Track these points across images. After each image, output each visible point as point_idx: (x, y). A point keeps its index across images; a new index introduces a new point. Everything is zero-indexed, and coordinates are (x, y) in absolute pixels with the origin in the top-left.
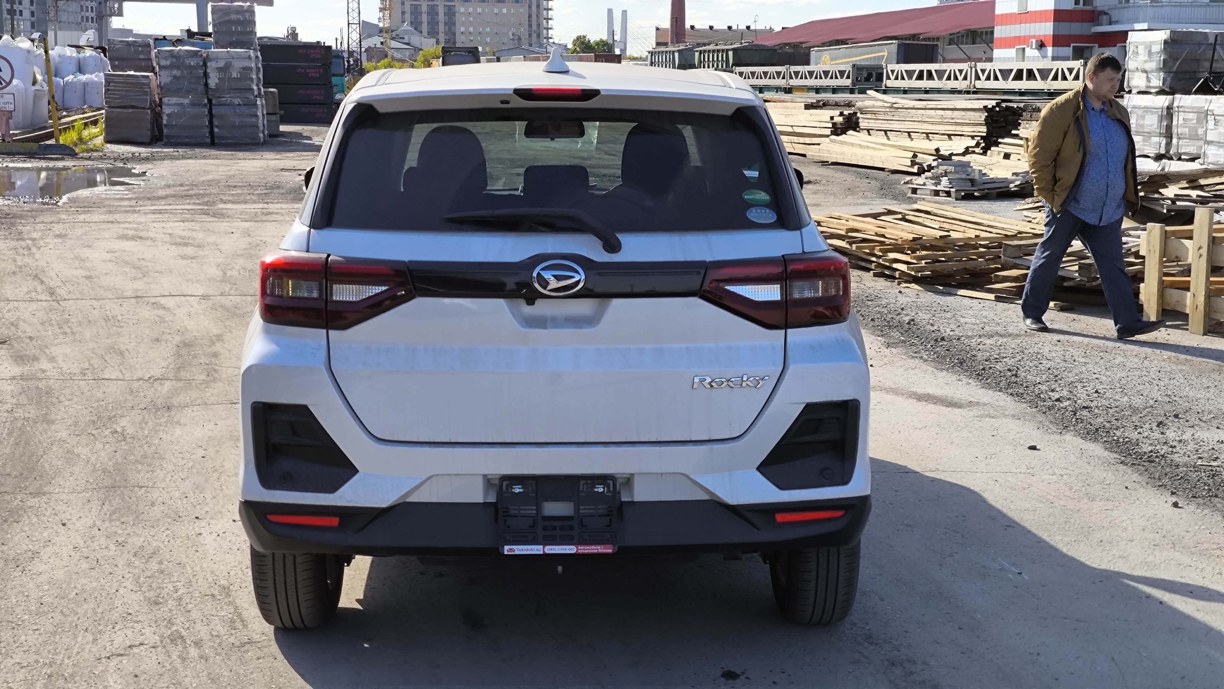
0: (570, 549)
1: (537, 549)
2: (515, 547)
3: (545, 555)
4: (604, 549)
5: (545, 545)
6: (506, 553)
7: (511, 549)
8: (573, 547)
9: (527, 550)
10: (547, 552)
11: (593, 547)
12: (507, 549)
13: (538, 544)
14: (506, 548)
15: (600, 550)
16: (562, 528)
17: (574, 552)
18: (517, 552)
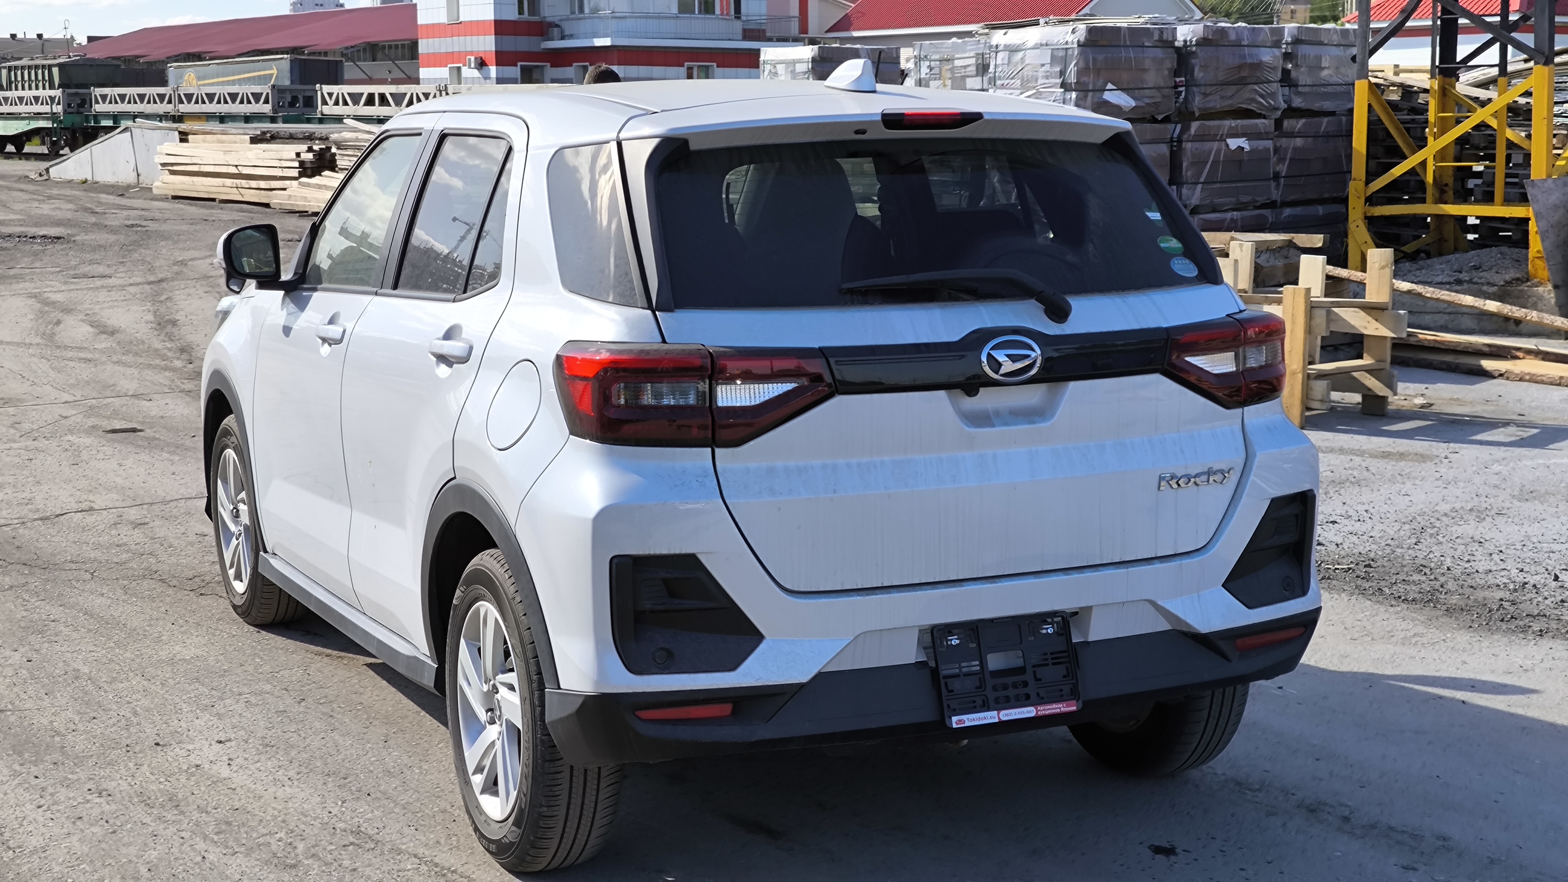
0: (1028, 712)
1: (989, 717)
2: (964, 717)
3: (1001, 723)
4: (1067, 706)
5: (999, 710)
6: (955, 726)
7: (960, 721)
8: (1032, 708)
9: (979, 719)
10: (1004, 719)
11: (1054, 706)
12: (955, 721)
13: (989, 710)
14: (955, 719)
15: (1063, 709)
16: (1015, 686)
17: (1033, 714)
18: (967, 724)
